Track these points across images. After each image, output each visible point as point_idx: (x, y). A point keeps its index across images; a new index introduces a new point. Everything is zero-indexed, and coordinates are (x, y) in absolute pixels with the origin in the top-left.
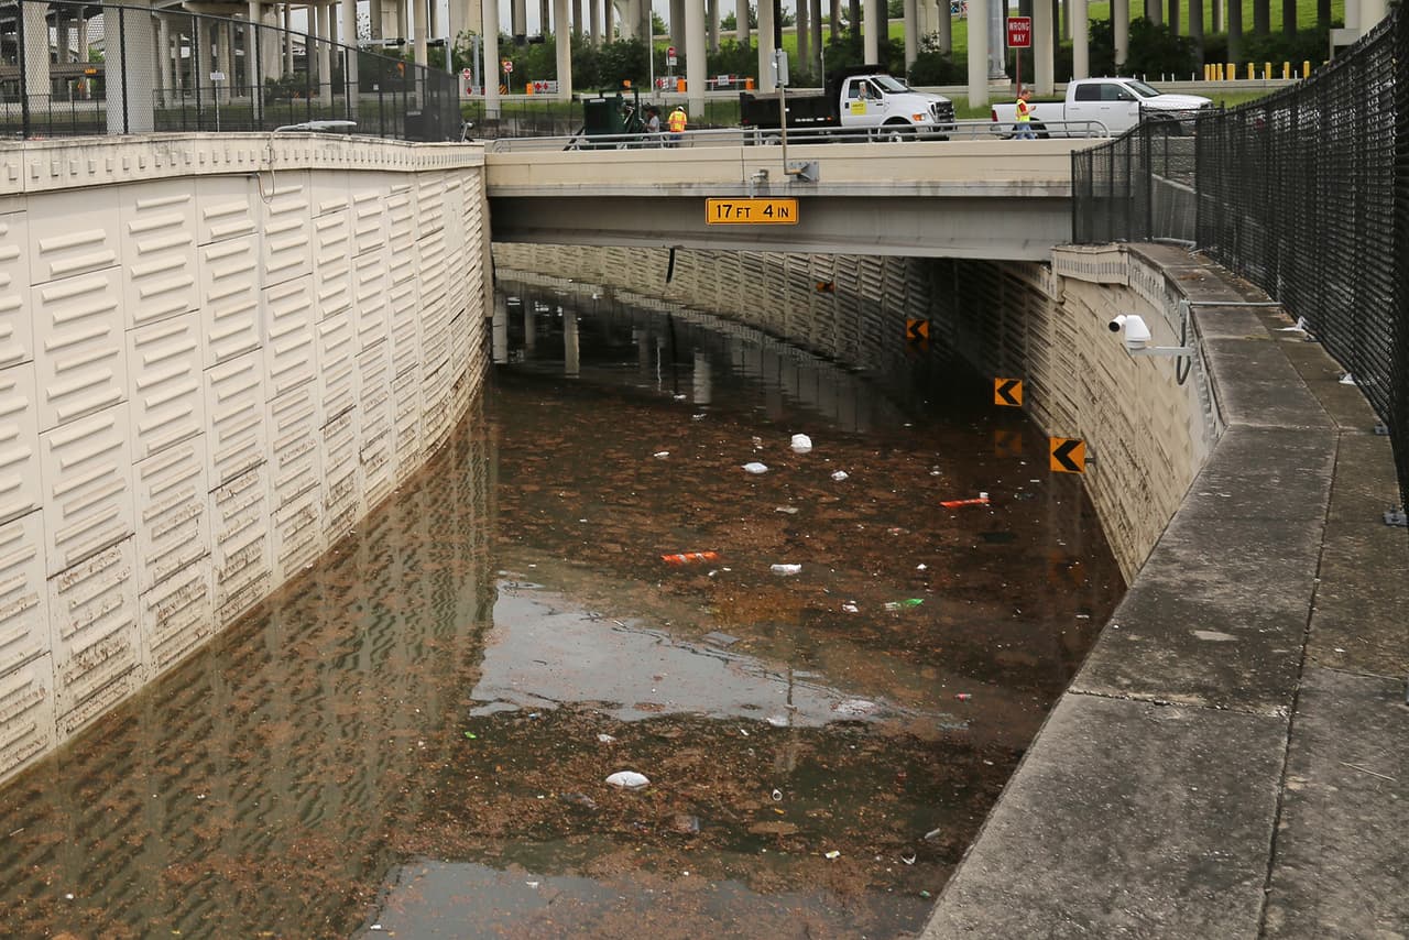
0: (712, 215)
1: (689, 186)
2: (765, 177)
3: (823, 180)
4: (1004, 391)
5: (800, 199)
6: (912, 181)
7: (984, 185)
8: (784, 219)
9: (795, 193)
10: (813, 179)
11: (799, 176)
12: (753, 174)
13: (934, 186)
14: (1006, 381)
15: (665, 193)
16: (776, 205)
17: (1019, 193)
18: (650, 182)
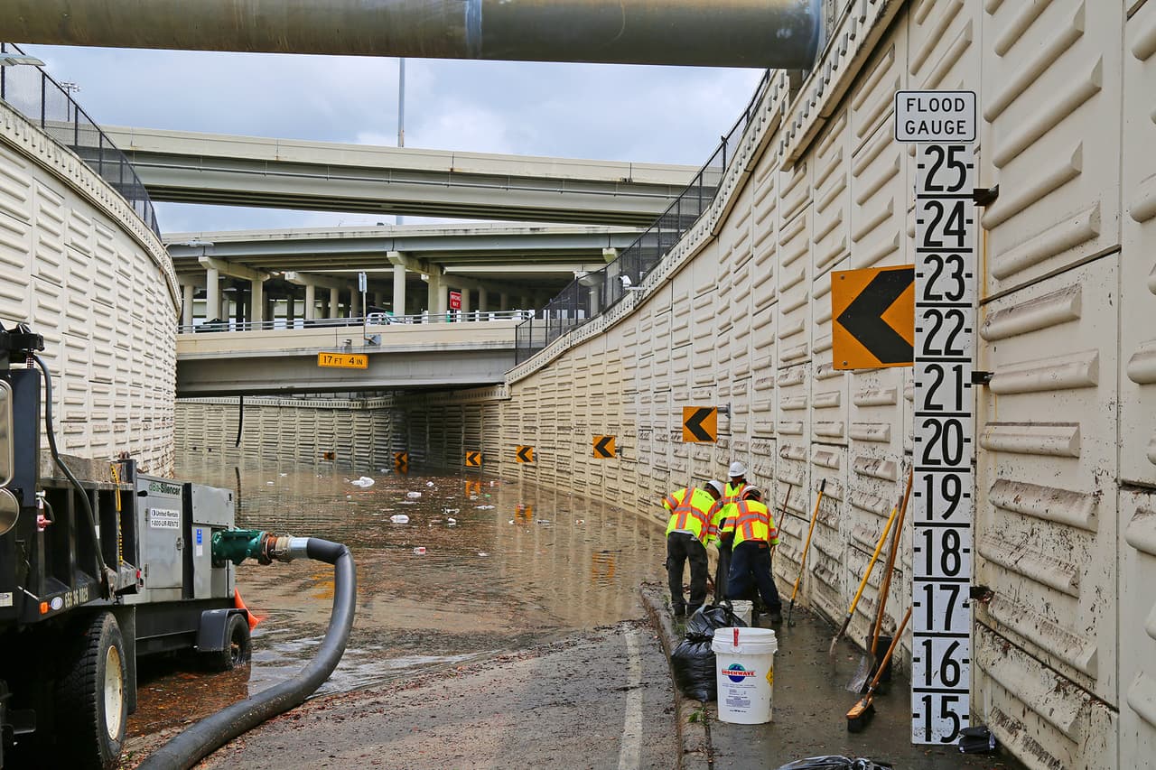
0: (321, 362)
1: (303, 349)
2: (350, 343)
3: (383, 344)
4: (471, 459)
5: (368, 355)
6: (433, 343)
7: (471, 344)
8: (360, 366)
9: (367, 351)
10: (377, 343)
11: (370, 341)
12: (342, 342)
13: (445, 345)
14: (472, 453)
15: (288, 354)
16: (356, 358)
17: (489, 347)
18: (278, 348)
